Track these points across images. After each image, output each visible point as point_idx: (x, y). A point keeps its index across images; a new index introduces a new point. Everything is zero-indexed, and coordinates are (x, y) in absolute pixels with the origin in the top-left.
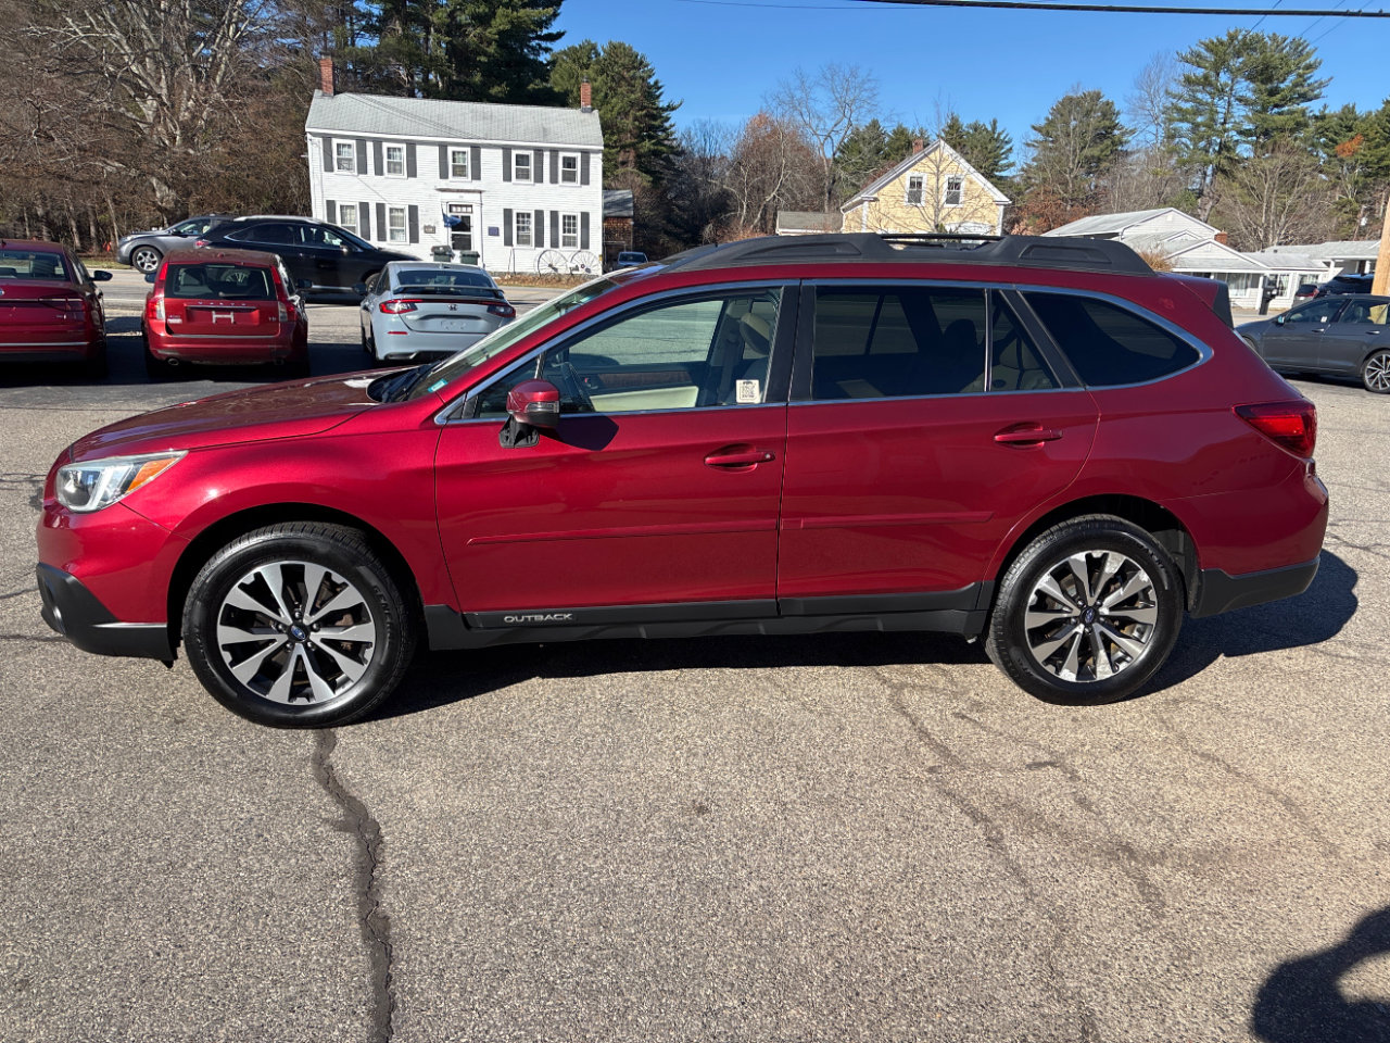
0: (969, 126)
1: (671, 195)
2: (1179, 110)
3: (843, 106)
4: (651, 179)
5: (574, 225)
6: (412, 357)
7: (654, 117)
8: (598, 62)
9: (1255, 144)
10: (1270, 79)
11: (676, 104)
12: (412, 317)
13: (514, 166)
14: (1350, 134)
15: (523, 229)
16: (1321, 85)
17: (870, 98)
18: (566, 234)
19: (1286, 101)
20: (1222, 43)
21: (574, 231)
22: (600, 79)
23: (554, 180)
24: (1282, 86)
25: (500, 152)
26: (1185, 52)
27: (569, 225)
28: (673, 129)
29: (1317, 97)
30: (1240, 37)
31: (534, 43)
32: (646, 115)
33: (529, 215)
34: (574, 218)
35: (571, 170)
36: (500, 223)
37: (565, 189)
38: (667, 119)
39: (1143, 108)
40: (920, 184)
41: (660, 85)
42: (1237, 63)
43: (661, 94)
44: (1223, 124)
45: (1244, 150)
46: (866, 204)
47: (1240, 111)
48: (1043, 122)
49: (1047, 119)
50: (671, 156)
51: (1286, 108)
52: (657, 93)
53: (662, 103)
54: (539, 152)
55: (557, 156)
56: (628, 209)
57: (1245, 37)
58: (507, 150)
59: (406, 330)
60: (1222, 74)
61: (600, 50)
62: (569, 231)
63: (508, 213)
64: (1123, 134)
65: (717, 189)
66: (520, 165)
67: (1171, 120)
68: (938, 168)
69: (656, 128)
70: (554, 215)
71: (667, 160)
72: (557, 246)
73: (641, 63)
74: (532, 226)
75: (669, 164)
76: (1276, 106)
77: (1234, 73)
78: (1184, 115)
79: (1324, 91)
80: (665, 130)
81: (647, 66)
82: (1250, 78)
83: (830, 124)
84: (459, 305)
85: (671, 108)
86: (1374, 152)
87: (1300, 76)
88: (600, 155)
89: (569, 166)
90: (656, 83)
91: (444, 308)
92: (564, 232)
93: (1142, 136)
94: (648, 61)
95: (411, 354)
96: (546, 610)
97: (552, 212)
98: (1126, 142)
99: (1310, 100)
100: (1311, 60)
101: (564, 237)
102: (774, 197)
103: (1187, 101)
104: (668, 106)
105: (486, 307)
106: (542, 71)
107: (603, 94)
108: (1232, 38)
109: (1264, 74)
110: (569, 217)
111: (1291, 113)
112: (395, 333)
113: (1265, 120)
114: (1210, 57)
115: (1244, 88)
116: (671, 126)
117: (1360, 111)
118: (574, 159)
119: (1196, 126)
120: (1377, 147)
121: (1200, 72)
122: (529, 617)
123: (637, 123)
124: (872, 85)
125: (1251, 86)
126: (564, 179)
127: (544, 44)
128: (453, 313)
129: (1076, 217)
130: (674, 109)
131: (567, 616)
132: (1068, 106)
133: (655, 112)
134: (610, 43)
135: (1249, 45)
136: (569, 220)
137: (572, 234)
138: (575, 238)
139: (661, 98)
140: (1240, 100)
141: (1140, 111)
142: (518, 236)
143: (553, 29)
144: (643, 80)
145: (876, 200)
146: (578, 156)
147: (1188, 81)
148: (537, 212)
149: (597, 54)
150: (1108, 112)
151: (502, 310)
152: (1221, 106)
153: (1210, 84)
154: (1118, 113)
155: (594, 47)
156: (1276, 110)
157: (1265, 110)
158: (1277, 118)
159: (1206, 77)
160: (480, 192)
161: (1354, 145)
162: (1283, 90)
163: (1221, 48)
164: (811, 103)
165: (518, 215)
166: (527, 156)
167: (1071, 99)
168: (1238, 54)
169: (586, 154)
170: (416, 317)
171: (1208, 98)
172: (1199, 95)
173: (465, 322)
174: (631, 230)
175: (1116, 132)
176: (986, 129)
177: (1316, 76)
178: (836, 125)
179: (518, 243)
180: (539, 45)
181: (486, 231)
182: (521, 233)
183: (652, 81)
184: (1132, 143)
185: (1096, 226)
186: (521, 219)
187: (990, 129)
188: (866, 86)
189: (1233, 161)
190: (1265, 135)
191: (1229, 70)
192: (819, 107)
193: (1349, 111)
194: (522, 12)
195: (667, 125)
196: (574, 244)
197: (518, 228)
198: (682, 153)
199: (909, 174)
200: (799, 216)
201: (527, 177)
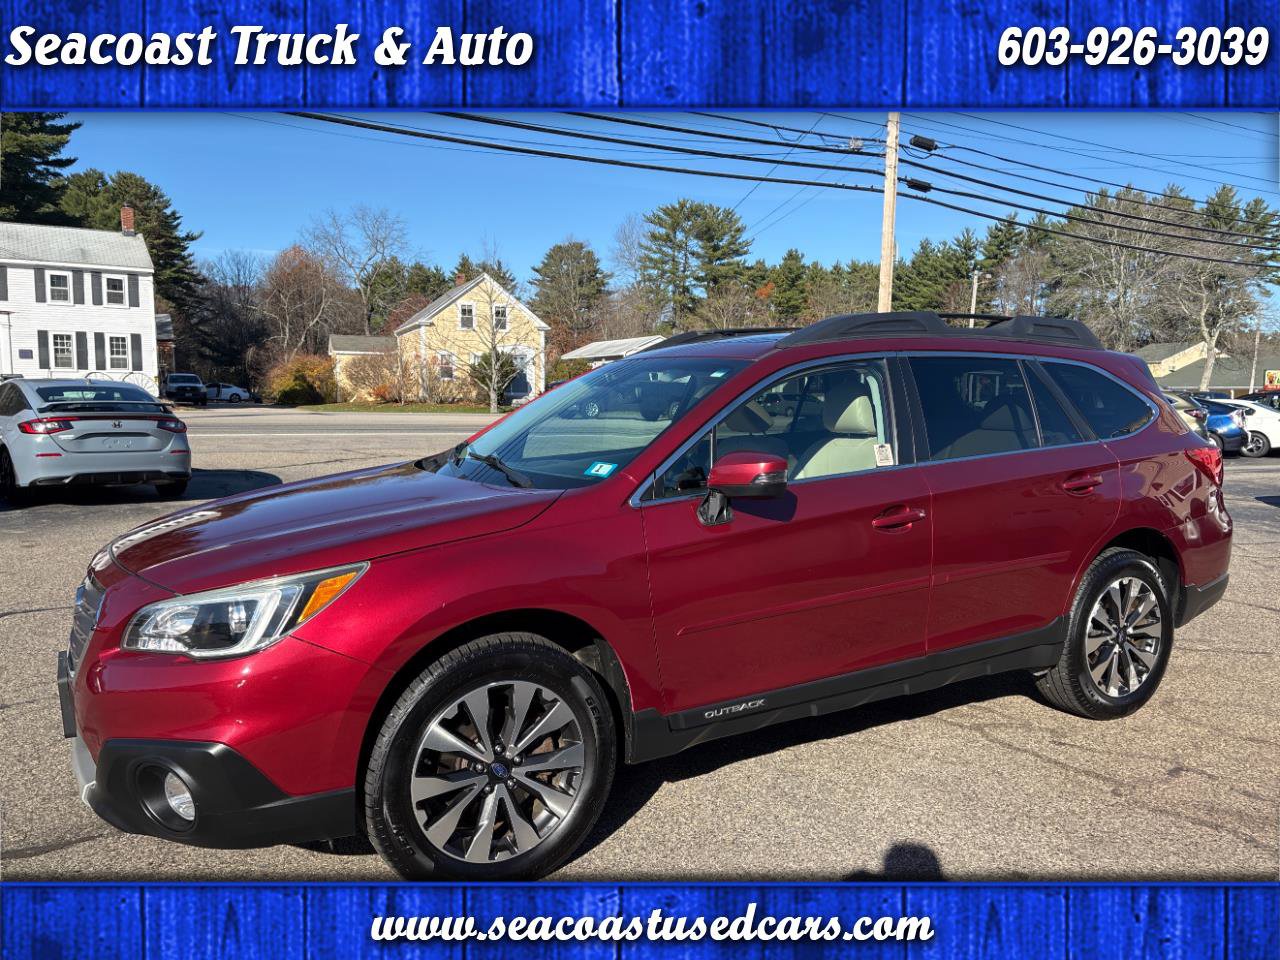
0: (478, 265)
1: (194, 320)
2: (651, 260)
3: (376, 243)
4: (174, 305)
5: (124, 346)
6: (67, 481)
7: (172, 246)
8: (107, 191)
9: (707, 288)
10: (711, 239)
11: (196, 234)
12: (66, 436)
13: (48, 287)
14: (765, 282)
15: (63, 351)
16: (747, 244)
17: (400, 237)
18: (115, 356)
19: (725, 255)
20: (674, 209)
21: (124, 353)
22: (111, 206)
23: (97, 301)
24: (721, 244)
25: (32, 272)
26: (649, 214)
27: (117, 346)
28: (191, 258)
29: (746, 253)
30: (688, 205)
31: (40, 168)
32: (164, 244)
33: (69, 337)
34: (123, 339)
35: (116, 291)
36: (33, 345)
37: (109, 310)
38: (185, 249)
39: (624, 257)
40: (470, 311)
41: (178, 215)
42: (687, 225)
43: (178, 224)
44: (684, 271)
45: (699, 292)
46: (423, 328)
47: (694, 262)
48: (539, 265)
49: (543, 263)
50: (192, 284)
51: (726, 261)
52: (175, 223)
53: (181, 233)
54: (78, 273)
55: (100, 278)
56: (168, 332)
57: (691, 206)
58: (39, 271)
59: (60, 451)
60: (678, 233)
61: (108, 179)
62: (118, 353)
63: (43, 336)
64: (605, 277)
65: (258, 315)
66: (54, 285)
67: (646, 268)
68: (490, 297)
69: (176, 256)
70: (99, 337)
71: (188, 287)
72: (104, 368)
73: (156, 193)
74: (74, 348)
75: (190, 291)
76: (719, 259)
77: (687, 233)
78: (655, 264)
79: (750, 248)
80: (183, 258)
81: (162, 196)
82: (698, 237)
83: (365, 259)
84: (124, 422)
85: (190, 238)
86: (784, 295)
87: (733, 237)
88: (151, 278)
89: (115, 288)
90: (173, 213)
91: (107, 425)
92: (112, 353)
93: (621, 279)
94: (164, 192)
95: (67, 477)
96: (740, 699)
97: (96, 334)
98: (607, 284)
99: (741, 255)
100: (739, 225)
101: (112, 360)
102: (317, 322)
103: (655, 252)
104: (187, 236)
105: (156, 422)
106: (53, 195)
107: (116, 221)
108: (682, 206)
109: (707, 234)
110: (117, 339)
111: (729, 264)
112: (42, 455)
113: (712, 270)
114: (669, 221)
115: (695, 245)
116: (190, 255)
117: (768, 265)
118: (120, 281)
119: (664, 272)
120: (785, 291)
121: (663, 231)
122: (727, 709)
123: (154, 251)
124: (400, 226)
125: (700, 243)
126: (109, 301)
127: (52, 169)
128: (117, 430)
129: (584, 343)
130: (193, 239)
131: (761, 702)
132: (558, 254)
133: (174, 241)
134: (119, 173)
135: (696, 212)
136: (118, 343)
137: (121, 356)
138: (125, 360)
139: (180, 228)
140: (693, 254)
141: (622, 260)
142: (56, 358)
143: (64, 155)
144: (159, 211)
145: (432, 324)
146: (125, 279)
147: (654, 237)
148: (78, 334)
149: (105, 183)
150: (591, 258)
151: (173, 425)
152: (680, 256)
153: (671, 241)
154: (598, 261)
155: (101, 177)
156: (718, 262)
157: (711, 262)
158: (720, 268)
159: (668, 236)
160: (8, 313)
161: (768, 290)
162: (723, 247)
163: (675, 213)
164: (345, 240)
165: (55, 337)
166: (65, 277)
167: (560, 247)
168: (688, 218)
169: (134, 277)
170: (71, 437)
171: (670, 251)
172: (664, 249)
173: (130, 440)
174: (173, 352)
175: (598, 275)
176: (493, 269)
177: (744, 237)
178: (370, 259)
179: (57, 365)
180: (47, 170)
181: (16, 354)
182: (60, 355)
183: (168, 211)
184: (612, 284)
185: (602, 350)
186: (59, 341)
187: (496, 268)
188: (396, 227)
189: (693, 300)
190: (714, 281)
191: (683, 230)
192: (352, 243)
193: (761, 263)
194: (32, 137)
195: (185, 253)
196: (125, 366)
197: (56, 351)
198: (204, 280)
199: (460, 302)
200: (352, 340)
201: (65, 298)
